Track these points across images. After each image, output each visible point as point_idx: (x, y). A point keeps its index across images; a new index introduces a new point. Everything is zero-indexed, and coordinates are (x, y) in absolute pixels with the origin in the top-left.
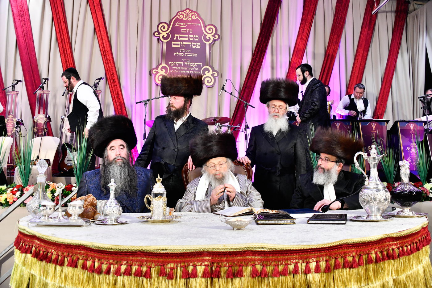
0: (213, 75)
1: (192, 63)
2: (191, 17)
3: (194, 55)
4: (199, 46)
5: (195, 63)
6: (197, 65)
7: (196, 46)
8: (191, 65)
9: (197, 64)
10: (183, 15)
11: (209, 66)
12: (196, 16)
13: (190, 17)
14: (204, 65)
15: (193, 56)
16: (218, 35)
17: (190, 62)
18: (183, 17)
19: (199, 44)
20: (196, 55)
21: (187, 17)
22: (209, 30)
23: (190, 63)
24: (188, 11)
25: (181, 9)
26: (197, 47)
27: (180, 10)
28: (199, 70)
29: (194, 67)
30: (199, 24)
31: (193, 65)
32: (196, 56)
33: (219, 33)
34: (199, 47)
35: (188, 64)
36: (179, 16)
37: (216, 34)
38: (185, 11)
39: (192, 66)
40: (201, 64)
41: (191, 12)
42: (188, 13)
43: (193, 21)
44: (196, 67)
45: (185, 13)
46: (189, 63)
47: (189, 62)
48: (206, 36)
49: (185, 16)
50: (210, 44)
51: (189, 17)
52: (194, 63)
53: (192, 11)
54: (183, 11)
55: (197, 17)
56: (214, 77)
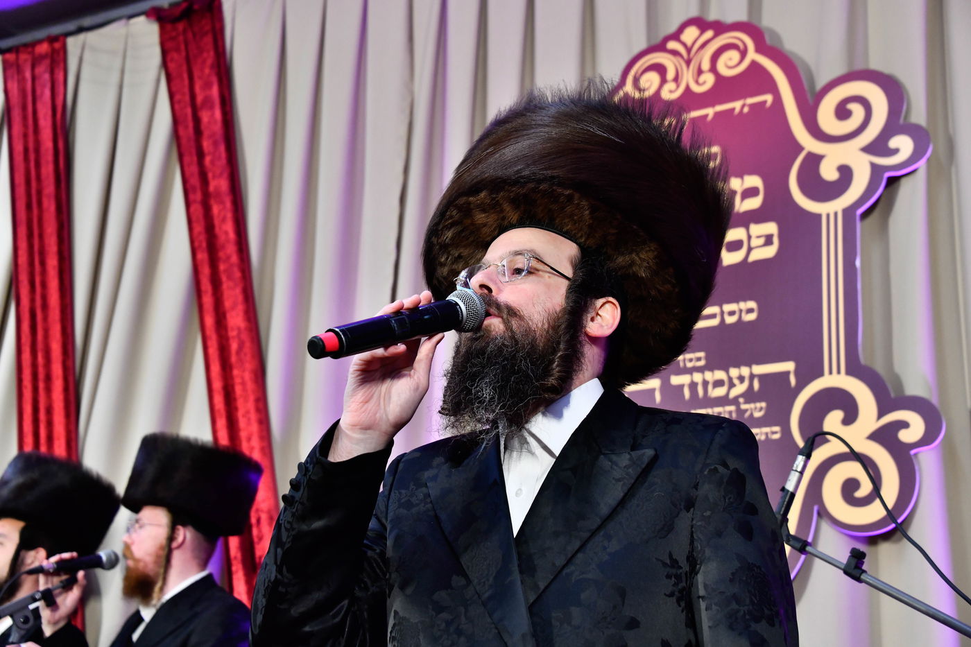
0: (886, 436)
1: (720, 375)
2: (713, 69)
3: (732, 313)
4: (768, 240)
5: (745, 371)
6: (763, 378)
7: (750, 249)
8: (718, 383)
9: (759, 369)
10: (660, 69)
11: (855, 368)
12: (744, 54)
13: (706, 65)
14: (811, 370)
15: (730, 320)
16: (915, 132)
17: (710, 367)
18: (664, 81)
19: (771, 228)
20: (750, 311)
21: (688, 77)
22: (842, 112)
23: (709, 376)
24: (690, 34)
25: (649, 38)
26: (756, 256)
27: (642, 45)
28: (778, 415)
29: (735, 401)
30: (768, 98)
31: (732, 385)
32: (752, 317)
33: (918, 114)
34: (770, 252)
35: (693, 386)
36: (636, 81)
37: (894, 125)
38: (672, 45)
39: (720, 392)
40: (789, 366)
41: (709, 34)
42: (689, 50)
43: (725, 88)
44: (750, 396)
45: (675, 53)
46: (698, 377)
47: (700, 370)
48: (814, 160)
49: (670, 75)
50: (848, 212)
51: (700, 72)
52: (734, 372)
53: (720, 28)
54: (660, 47)
55: (752, 55)
56: (903, 456)
